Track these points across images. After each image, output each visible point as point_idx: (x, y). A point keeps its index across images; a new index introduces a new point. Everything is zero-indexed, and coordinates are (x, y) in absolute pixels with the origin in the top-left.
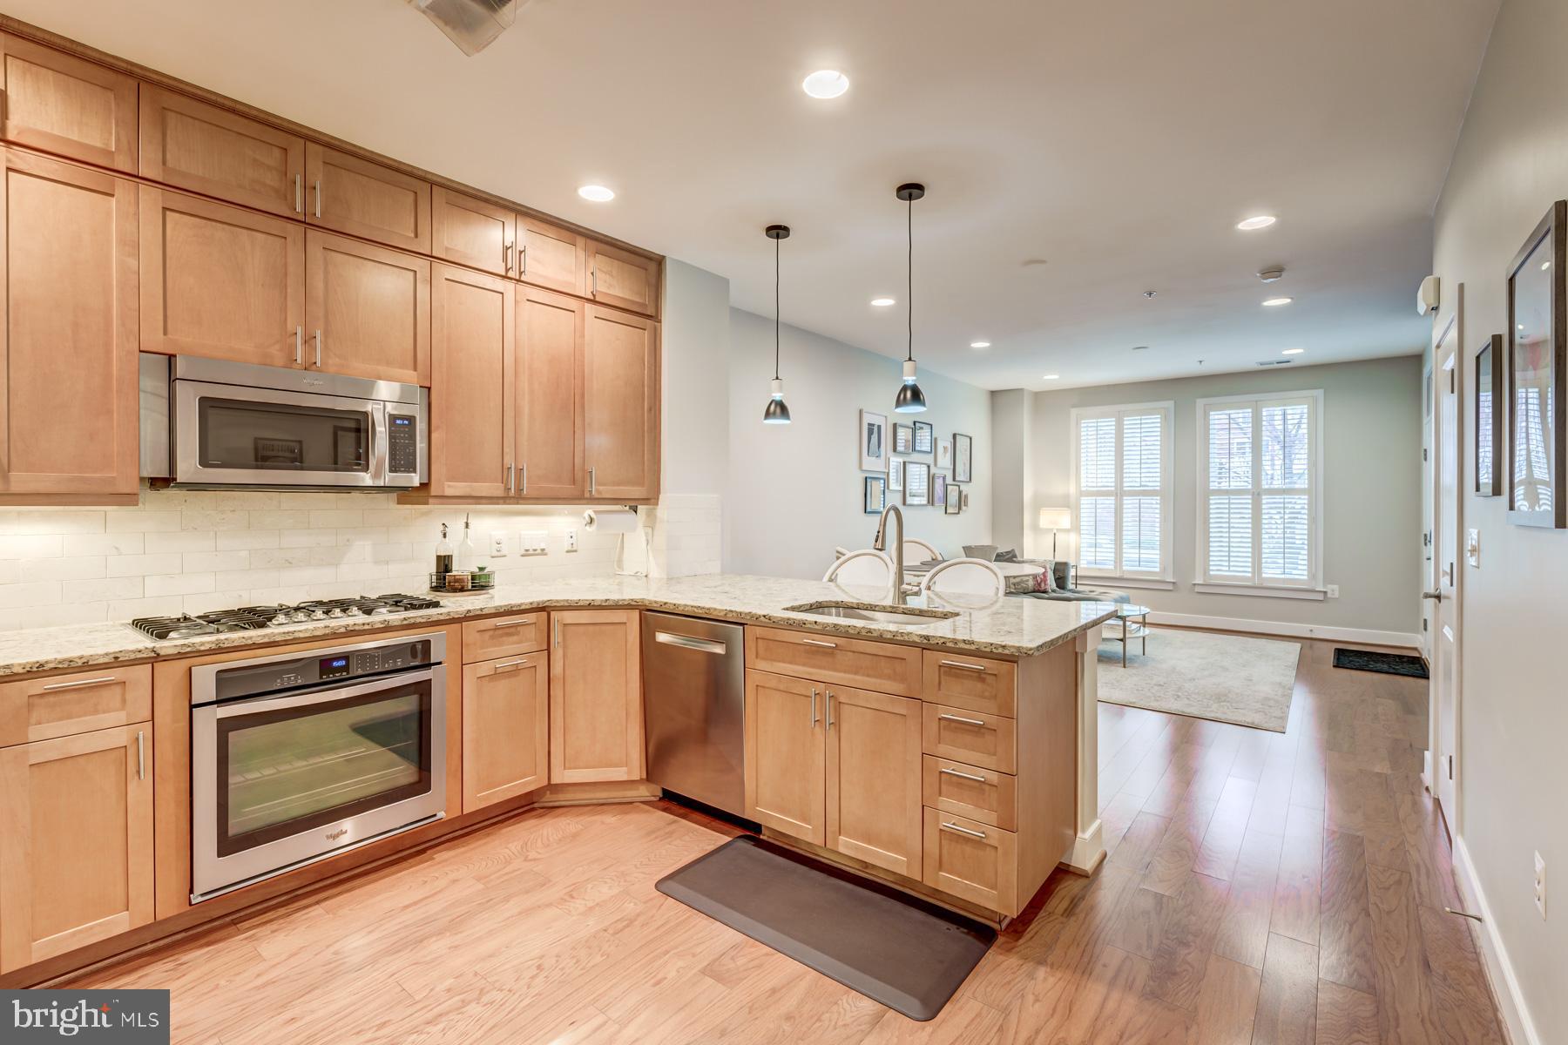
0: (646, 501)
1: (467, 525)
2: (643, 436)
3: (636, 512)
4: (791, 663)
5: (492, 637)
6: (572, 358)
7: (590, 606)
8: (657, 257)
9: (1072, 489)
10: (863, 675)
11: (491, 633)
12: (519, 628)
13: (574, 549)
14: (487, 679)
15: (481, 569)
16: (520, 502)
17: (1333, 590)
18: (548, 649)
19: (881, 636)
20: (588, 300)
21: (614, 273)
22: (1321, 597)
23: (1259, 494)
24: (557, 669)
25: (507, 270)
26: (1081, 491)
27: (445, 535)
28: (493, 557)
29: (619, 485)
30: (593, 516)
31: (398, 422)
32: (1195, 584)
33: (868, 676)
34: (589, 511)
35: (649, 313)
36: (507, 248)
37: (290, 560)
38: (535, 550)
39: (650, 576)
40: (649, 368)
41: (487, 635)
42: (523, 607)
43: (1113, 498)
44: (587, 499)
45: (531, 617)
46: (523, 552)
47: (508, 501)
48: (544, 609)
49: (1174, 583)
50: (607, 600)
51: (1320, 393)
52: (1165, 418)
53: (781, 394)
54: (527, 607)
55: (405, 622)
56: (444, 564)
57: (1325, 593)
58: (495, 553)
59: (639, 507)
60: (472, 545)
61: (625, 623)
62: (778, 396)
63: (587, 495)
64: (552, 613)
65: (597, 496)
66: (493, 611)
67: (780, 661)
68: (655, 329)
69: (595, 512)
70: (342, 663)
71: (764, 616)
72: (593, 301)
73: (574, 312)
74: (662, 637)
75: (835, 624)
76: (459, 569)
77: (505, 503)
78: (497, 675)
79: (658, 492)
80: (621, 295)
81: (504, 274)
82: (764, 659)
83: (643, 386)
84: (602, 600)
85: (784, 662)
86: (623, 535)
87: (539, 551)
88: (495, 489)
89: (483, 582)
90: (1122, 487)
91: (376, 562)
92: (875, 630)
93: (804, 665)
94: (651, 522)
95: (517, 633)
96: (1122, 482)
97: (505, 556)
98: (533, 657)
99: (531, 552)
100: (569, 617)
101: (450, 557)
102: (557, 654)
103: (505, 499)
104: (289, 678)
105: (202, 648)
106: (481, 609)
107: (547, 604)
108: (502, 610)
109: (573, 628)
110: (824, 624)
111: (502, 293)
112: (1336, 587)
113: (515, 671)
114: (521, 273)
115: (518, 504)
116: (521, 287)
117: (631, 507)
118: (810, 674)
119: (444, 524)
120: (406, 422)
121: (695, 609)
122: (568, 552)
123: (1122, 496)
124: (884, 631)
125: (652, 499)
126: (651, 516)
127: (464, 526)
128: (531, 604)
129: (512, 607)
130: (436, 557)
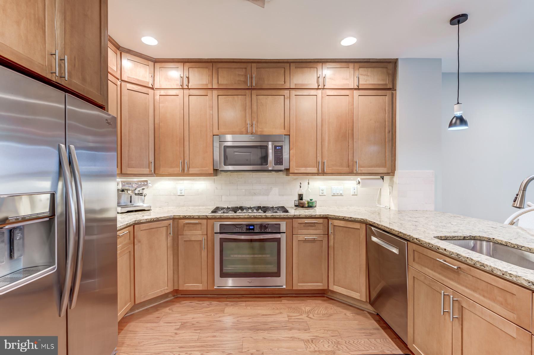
0: (388, 174)
2: (385, 145)
3: (383, 179)
4: (432, 270)
5: (304, 226)
6: (348, 115)
7: (344, 219)
8: (394, 60)
10: (480, 294)
11: (304, 224)
12: (315, 224)
13: (356, 194)
14: (302, 241)
15: (311, 200)
16: (325, 175)
18: (328, 234)
19: (492, 271)
20: (355, 89)
21: (369, 74)
24: (331, 243)
25: (318, 86)
27: (300, 187)
28: (320, 196)
29: (371, 167)
30: (360, 181)
31: (277, 148)
33: (484, 296)
34: (359, 178)
35: (388, 87)
36: (318, 78)
37: (255, 193)
38: (338, 194)
39: (391, 208)
40: (389, 113)
41: (302, 225)
42: (317, 216)
44: (355, 173)
45: (321, 221)
46: (333, 194)
47: (319, 175)
48: (326, 218)
50: (351, 218)
53: (461, 112)
54: (318, 216)
55: (272, 217)
56: (301, 197)
58: (321, 194)
59: (384, 177)
60: (311, 191)
61: (359, 229)
62: (458, 114)
63: (355, 172)
64: (330, 220)
65: (359, 172)
66: (304, 216)
67: (426, 267)
68: (392, 94)
69: (361, 179)
70: (252, 227)
71: (416, 239)
72: (358, 89)
73: (348, 95)
74: (374, 239)
75: (458, 254)
76: (306, 199)
77: (318, 175)
78: (306, 241)
79: (395, 170)
80: (372, 83)
81: (317, 88)
82: (418, 263)
83: (385, 122)
84: (349, 217)
85: (428, 268)
86: (381, 189)
87: (339, 194)
88: (315, 170)
89: (311, 204)
91: (280, 195)
92: (487, 265)
93: (440, 274)
94: (392, 185)
95: (315, 226)
97: (325, 195)
98: (321, 236)
99: (336, 194)
100: (336, 223)
101: (302, 195)
102: (331, 237)
103: (318, 174)
104: (238, 229)
105: (217, 217)
106: (300, 215)
107: (327, 216)
108: (308, 216)
109: (337, 227)
110: (450, 252)
111: (316, 95)
113: (314, 241)
114: (324, 86)
115: (324, 175)
116: (324, 91)
117: (381, 177)
118: (443, 280)
119: (300, 183)
120: (280, 148)
121: (386, 228)
122: (353, 195)
124: (494, 268)
125: (391, 172)
126: (392, 181)
127: (307, 183)
128: (320, 215)
129: (312, 216)
130: (298, 194)
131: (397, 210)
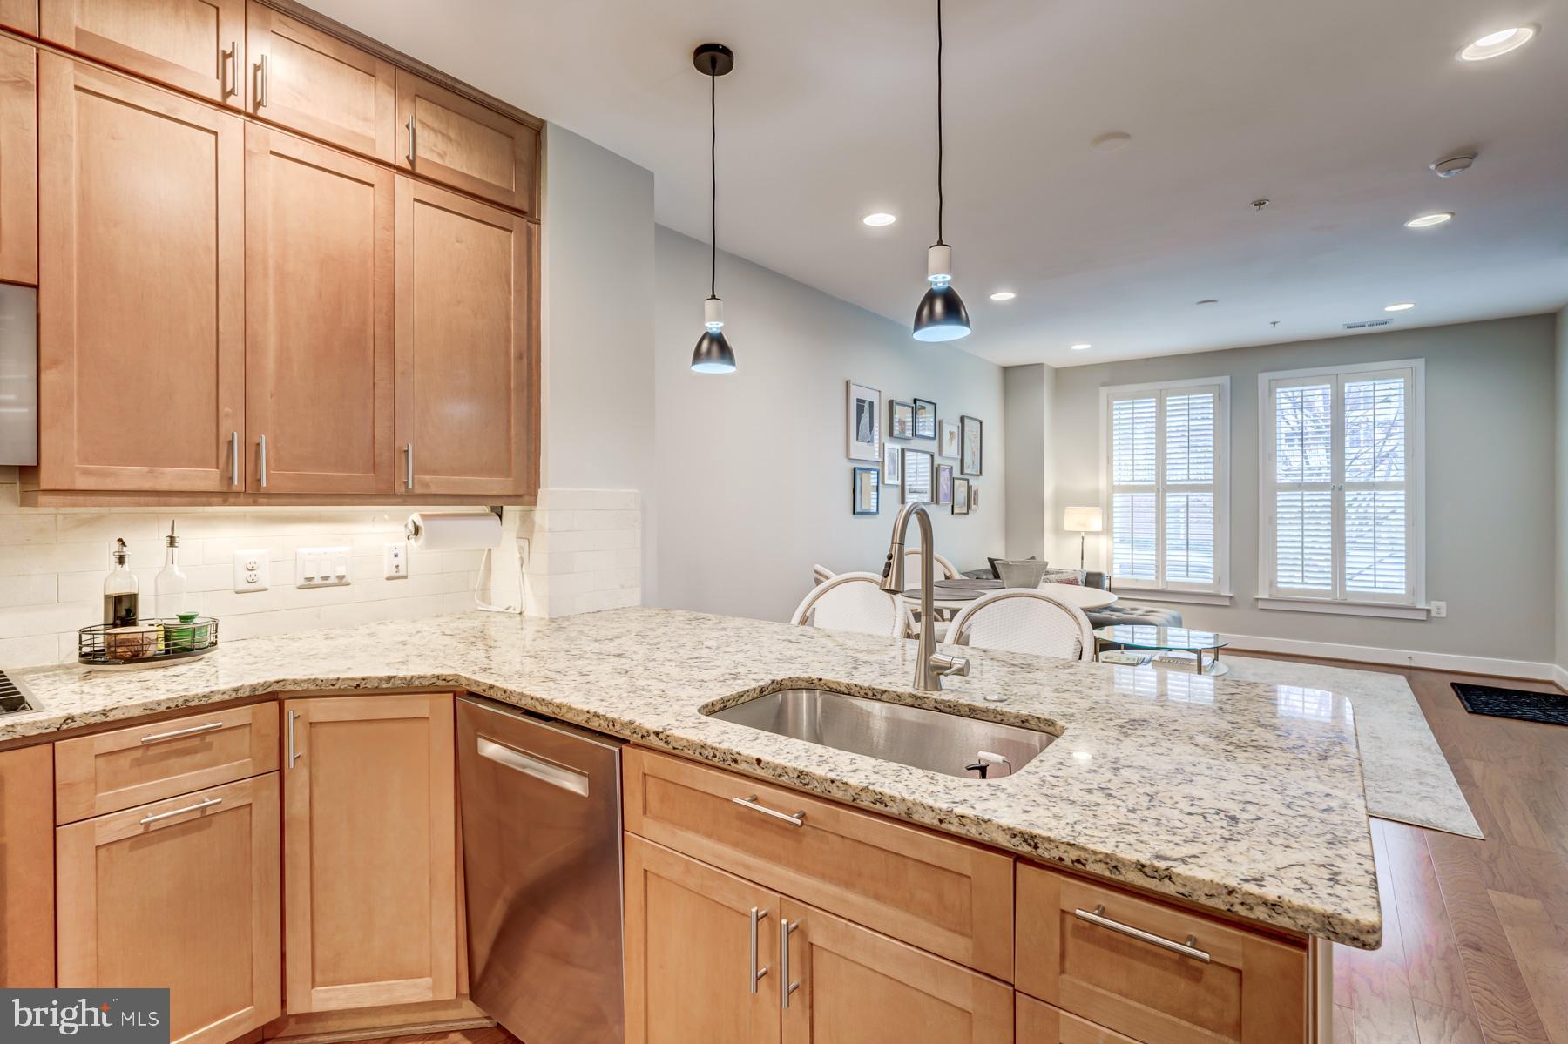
0: (515, 498)
1: (172, 541)
2: (508, 399)
3: (500, 516)
4: (709, 835)
5: (138, 763)
6: (370, 263)
7: (359, 689)
8: (533, 121)
9: (1103, 484)
10: (865, 893)
11: (138, 754)
12: (209, 739)
13: (402, 573)
14: (128, 843)
15: (185, 619)
16: (261, 500)
17: (1439, 608)
18: (281, 770)
19: (909, 815)
20: (401, 170)
21: (452, 134)
22: (1423, 616)
23: (1340, 489)
24: (297, 806)
25: (226, 94)
26: (1114, 486)
27: (121, 560)
28: (238, 593)
29: (462, 472)
30: (420, 523)
32: (1257, 599)
33: (877, 897)
34: (415, 514)
35: (517, 206)
36: (226, 56)
38: (327, 578)
39: (525, 614)
40: (518, 291)
41: (124, 761)
42: (216, 699)
43: (1154, 494)
44: (402, 495)
45: (238, 714)
46: (303, 583)
47: (232, 500)
48: (274, 696)
49: (1231, 597)
50: (390, 678)
51: (1419, 364)
52: (1219, 398)
53: (721, 324)
54: (227, 697)
56: (123, 610)
57: (1428, 611)
58: (243, 586)
59: (505, 508)
60: (183, 576)
61: (428, 718)
62: (714, 326)
63: (400, 489)
64: (288, 704)
65: (419, 490)
66: (137, 712)
67: (688, 828)
68: (530, 233)
69: (424, 517)
71: (657, 734)
72: (411, 173)
73: (372, 185)
74: (491, 750)
75: (802, 772)
77: (225, 503)
78: (149, 836)
79: (537, 485)
80: (465, 171)
81: (218, 98)
82: (659, 818)
83: (508, 319)
84: (380, 679)
85: (697, 831)
86: (490, 550)
87: (333, 580)
88: (208, 479)
89: (185, 641)
90: (1164, 481)
92: (893, 799)
93: (736, 845)
94: (527, 530)
95: (209, 747)
96: (1164, 475)
97: (265, 590)
98: (242, 789)
99: (317, 581)
100: (320, 710)
101: (133, 598)
102: (298, 778)
103: (225, 495)
106: (105, 713)
107: (276, 687)
108: (163, 708)
109: (325, 729)
110: (775, 768)
111: (215, 133)
112: (1443, 604)
113: (201, 821)
114: (257, 104)
115: (255, 503)
116: (256, 128)
117: (493, 509)
118: (747, 867)
119: (120, 540)
121: (537, 704)
122: (388, 579)
123: (1165, 491)
124: (915, 804)
125: (526, 494)
126: (527, 522)
127: (166, 541)
128: (236, 690)
129: (186, 701)
130: (107, 597)
131: (547, 617)
